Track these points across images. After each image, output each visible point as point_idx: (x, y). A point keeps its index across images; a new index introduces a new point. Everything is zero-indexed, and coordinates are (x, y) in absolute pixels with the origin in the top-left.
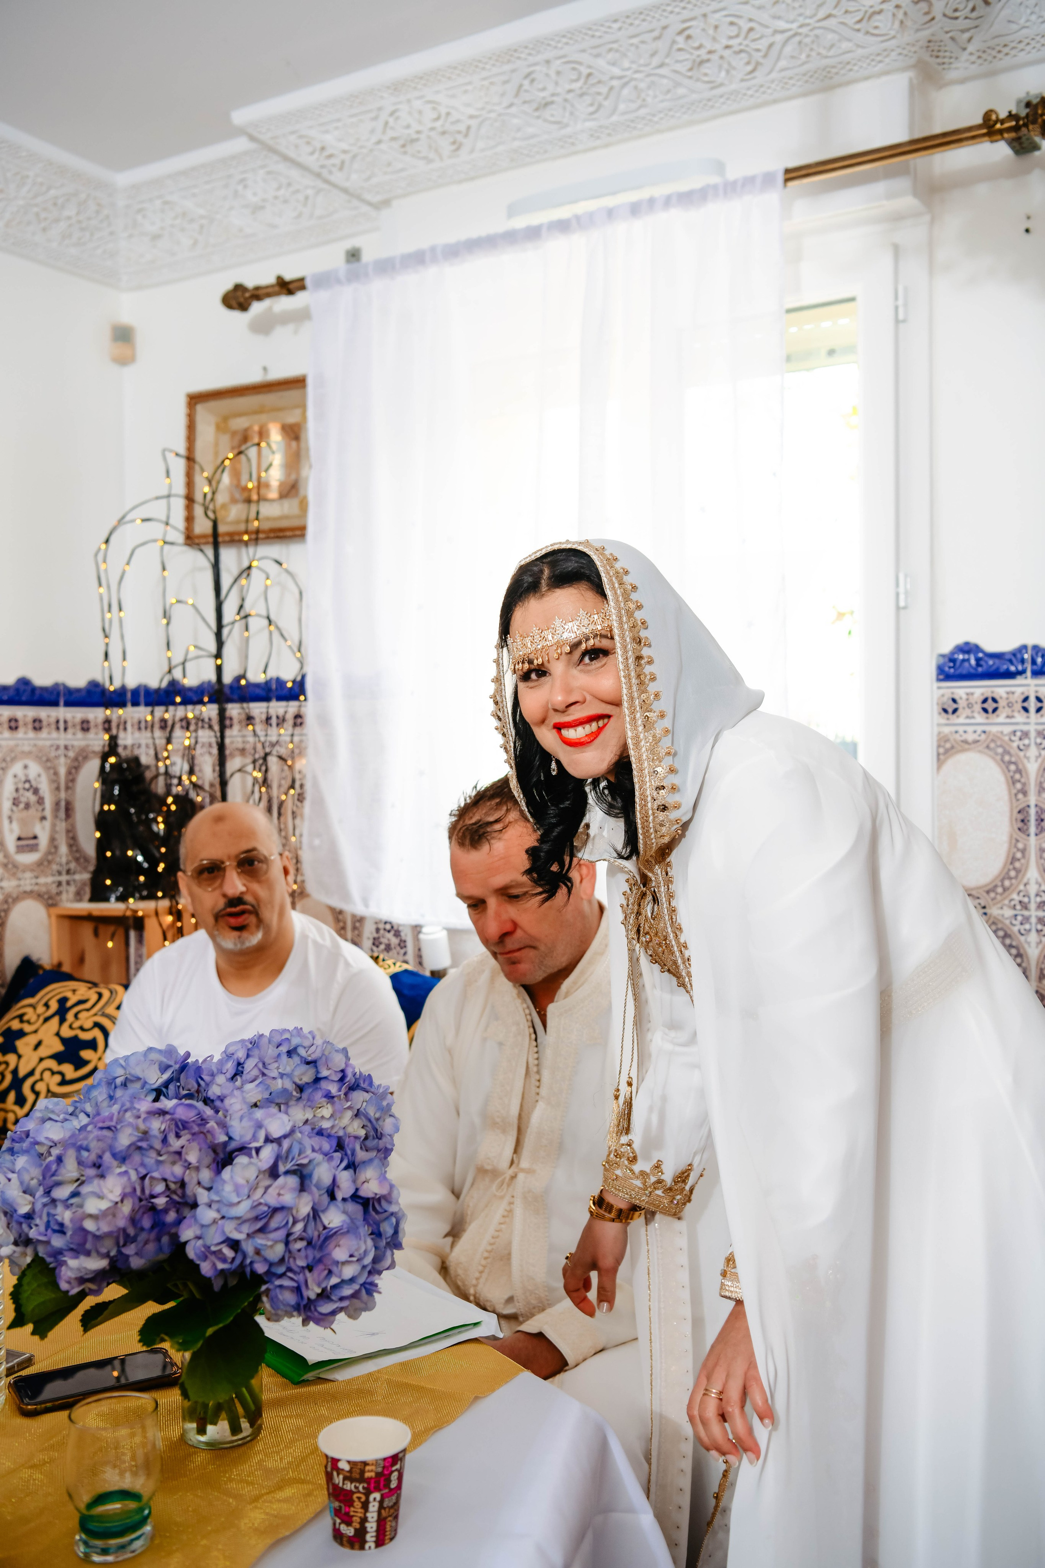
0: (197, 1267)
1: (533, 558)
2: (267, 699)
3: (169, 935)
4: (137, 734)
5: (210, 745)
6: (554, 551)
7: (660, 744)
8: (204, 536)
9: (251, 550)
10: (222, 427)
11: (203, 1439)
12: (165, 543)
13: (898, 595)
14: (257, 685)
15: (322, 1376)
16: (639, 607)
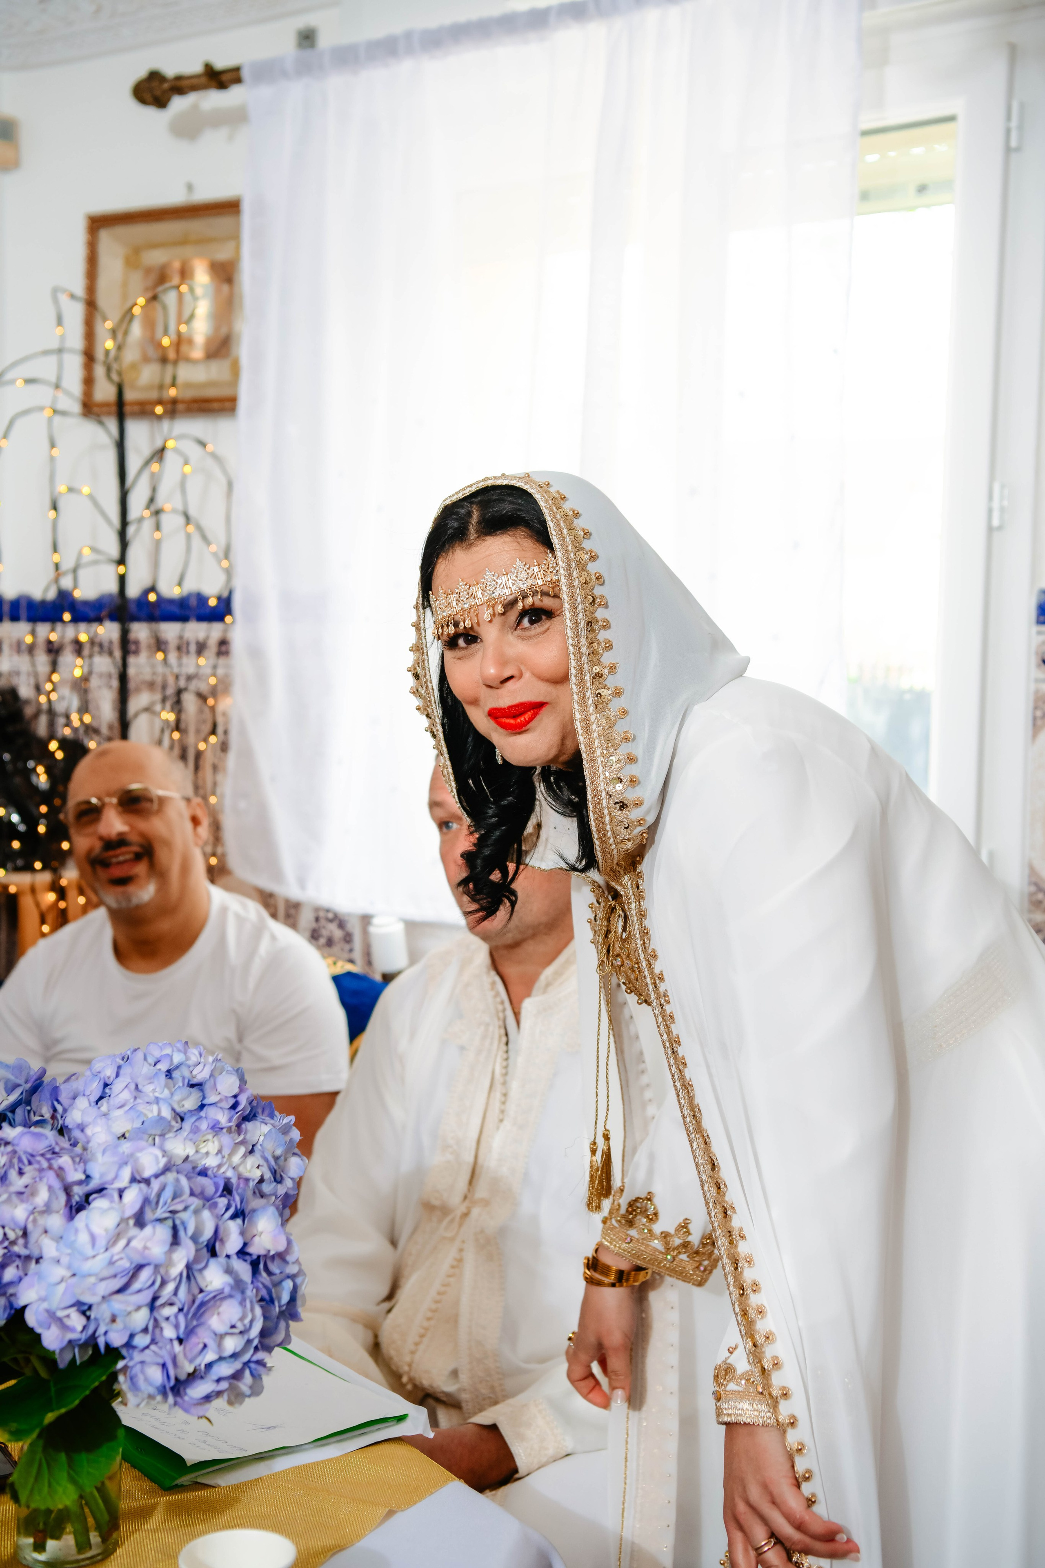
0: (38, 1337)
1: (461, 496)
2: (184, 619)
3: (50, 918)
4: (16, 658)
5: (110, 676)
6: (487, 487)
7: (616, 727)
8: (106, 405)
9: (166, 424)
10: (132, 261)
11: (42, 1557)
12: (55, 412)
13: (990, 511)
14: (171, 601)
15: (200, 1480)
16: (594, 558)
